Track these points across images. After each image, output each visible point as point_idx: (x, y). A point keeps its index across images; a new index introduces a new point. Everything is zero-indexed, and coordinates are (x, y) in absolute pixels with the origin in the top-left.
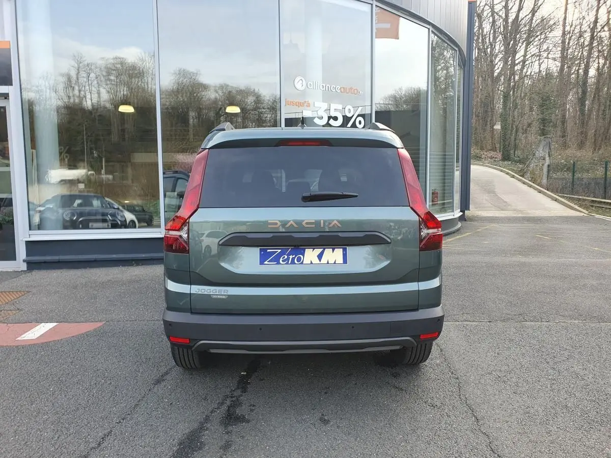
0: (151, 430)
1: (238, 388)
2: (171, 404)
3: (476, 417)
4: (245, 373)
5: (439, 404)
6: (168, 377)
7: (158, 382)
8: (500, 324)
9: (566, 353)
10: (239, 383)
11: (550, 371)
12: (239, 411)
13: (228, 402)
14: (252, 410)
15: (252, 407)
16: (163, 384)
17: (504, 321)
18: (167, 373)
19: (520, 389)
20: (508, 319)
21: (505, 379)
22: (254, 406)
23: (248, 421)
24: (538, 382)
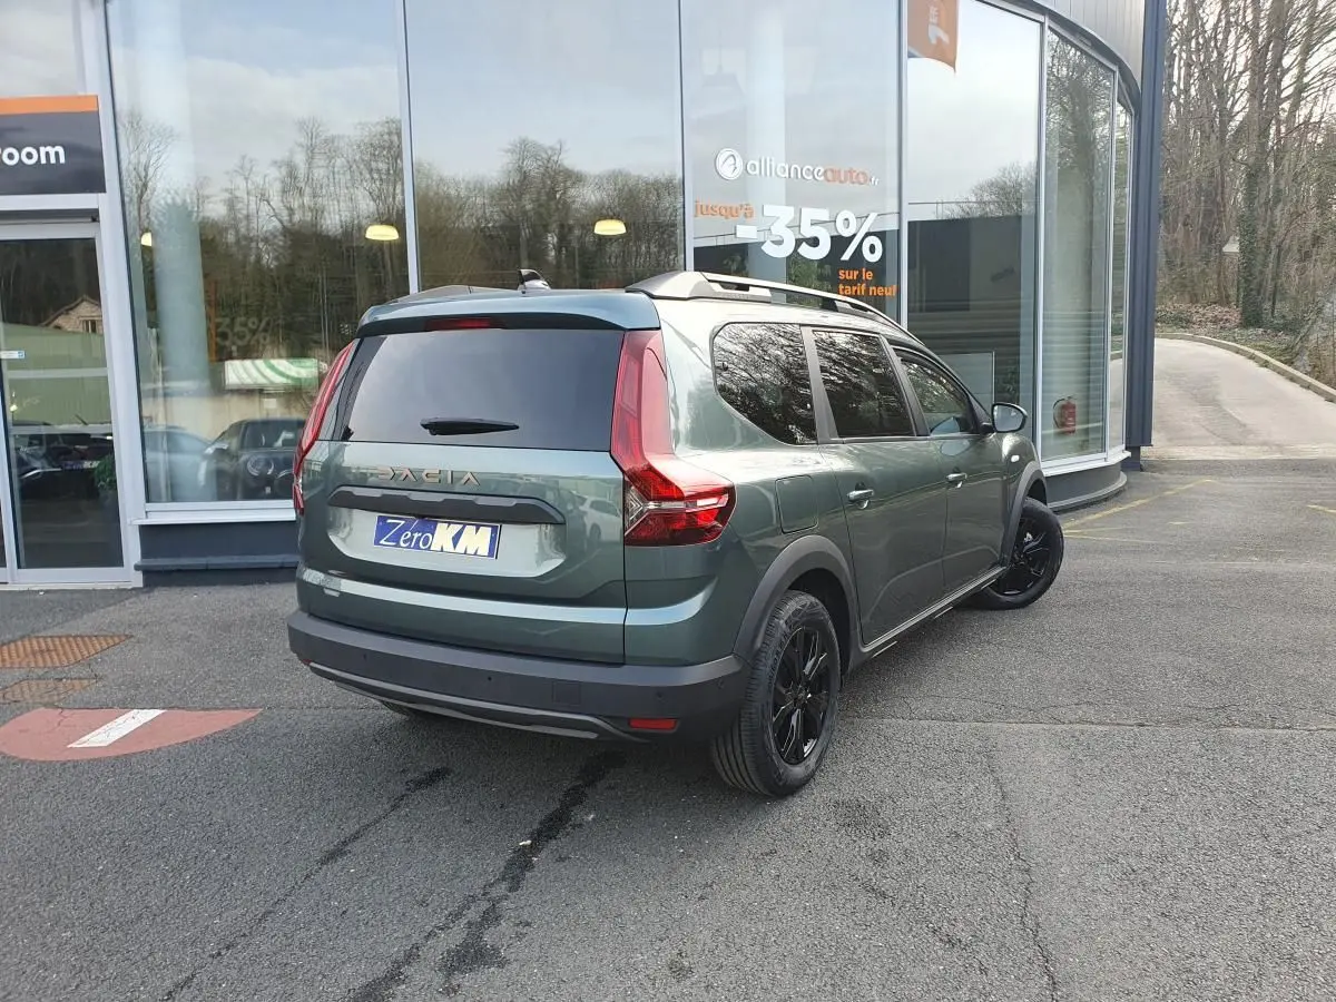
0: (280, 977)
1: (504, 879)
2: (344, 912)
3: (1051, 977)
4: (529, 842)
5: (966, 937)
6: (356, 847)
7: (332, 856)
8: (1164, 732)
9: (1321, 812)
10: (510, 864)
11: (1269, 861)
12: (488, 938)
13: (473, 914)
14: (520, 936)
15: (520, 929)
16: (340, 862)
17: (1176, 723)
18: (355, 837)
19: (1181, 905)
20: (1188, 719)
21: (1147, 876)
22: (528, 924)
23: (502, 964)
24: (1230, 889)
